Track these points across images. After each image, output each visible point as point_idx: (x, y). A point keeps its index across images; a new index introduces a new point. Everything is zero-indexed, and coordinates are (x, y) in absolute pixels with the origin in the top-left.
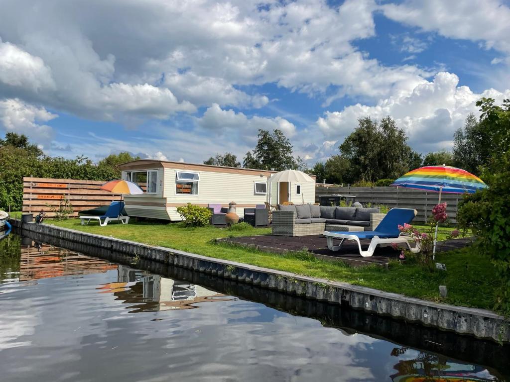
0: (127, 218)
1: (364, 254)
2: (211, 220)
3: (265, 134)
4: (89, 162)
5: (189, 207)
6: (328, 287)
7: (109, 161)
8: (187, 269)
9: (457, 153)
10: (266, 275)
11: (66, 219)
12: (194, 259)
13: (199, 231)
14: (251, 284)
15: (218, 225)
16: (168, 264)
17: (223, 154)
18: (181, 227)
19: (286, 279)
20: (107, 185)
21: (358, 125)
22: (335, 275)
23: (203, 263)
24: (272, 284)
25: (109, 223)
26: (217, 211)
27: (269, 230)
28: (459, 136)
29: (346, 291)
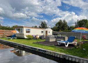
0: (16, 38)
1: (66, 46)
2: (33, 38)
3: (42, 22)
4: (9, 27)
5: (29, 35)
6: (60, 54)
7: (13, 27)
8: (28, 49)
9: (75, 26)
10: (46, 51)
11: (4, 38)
12: (29, 47)
13: (31, 41)
14: (42, 53)
15: (34, 39)
16: (24, 48)
17: (35, 26)
18: (27, 39)
19: (50, 52)
20: (12, 31)
21: (59, 21)
22: (61, 51)
23: (31, 48)
24: (47, 53)
25: (12, 39)
26: (34, 36)
27: (45, 40)
28: (76, 23)
29: (64, 56)
